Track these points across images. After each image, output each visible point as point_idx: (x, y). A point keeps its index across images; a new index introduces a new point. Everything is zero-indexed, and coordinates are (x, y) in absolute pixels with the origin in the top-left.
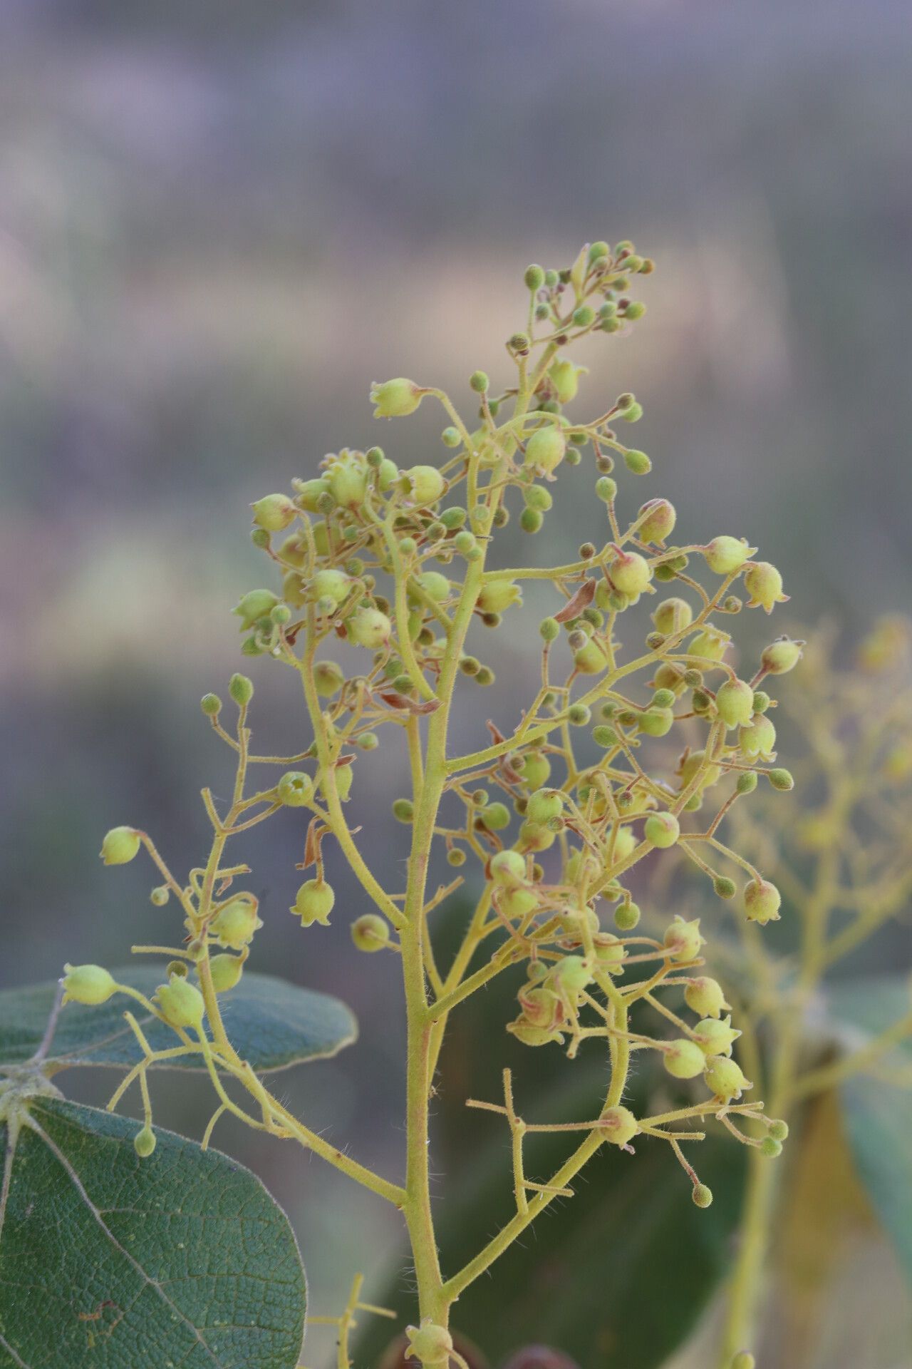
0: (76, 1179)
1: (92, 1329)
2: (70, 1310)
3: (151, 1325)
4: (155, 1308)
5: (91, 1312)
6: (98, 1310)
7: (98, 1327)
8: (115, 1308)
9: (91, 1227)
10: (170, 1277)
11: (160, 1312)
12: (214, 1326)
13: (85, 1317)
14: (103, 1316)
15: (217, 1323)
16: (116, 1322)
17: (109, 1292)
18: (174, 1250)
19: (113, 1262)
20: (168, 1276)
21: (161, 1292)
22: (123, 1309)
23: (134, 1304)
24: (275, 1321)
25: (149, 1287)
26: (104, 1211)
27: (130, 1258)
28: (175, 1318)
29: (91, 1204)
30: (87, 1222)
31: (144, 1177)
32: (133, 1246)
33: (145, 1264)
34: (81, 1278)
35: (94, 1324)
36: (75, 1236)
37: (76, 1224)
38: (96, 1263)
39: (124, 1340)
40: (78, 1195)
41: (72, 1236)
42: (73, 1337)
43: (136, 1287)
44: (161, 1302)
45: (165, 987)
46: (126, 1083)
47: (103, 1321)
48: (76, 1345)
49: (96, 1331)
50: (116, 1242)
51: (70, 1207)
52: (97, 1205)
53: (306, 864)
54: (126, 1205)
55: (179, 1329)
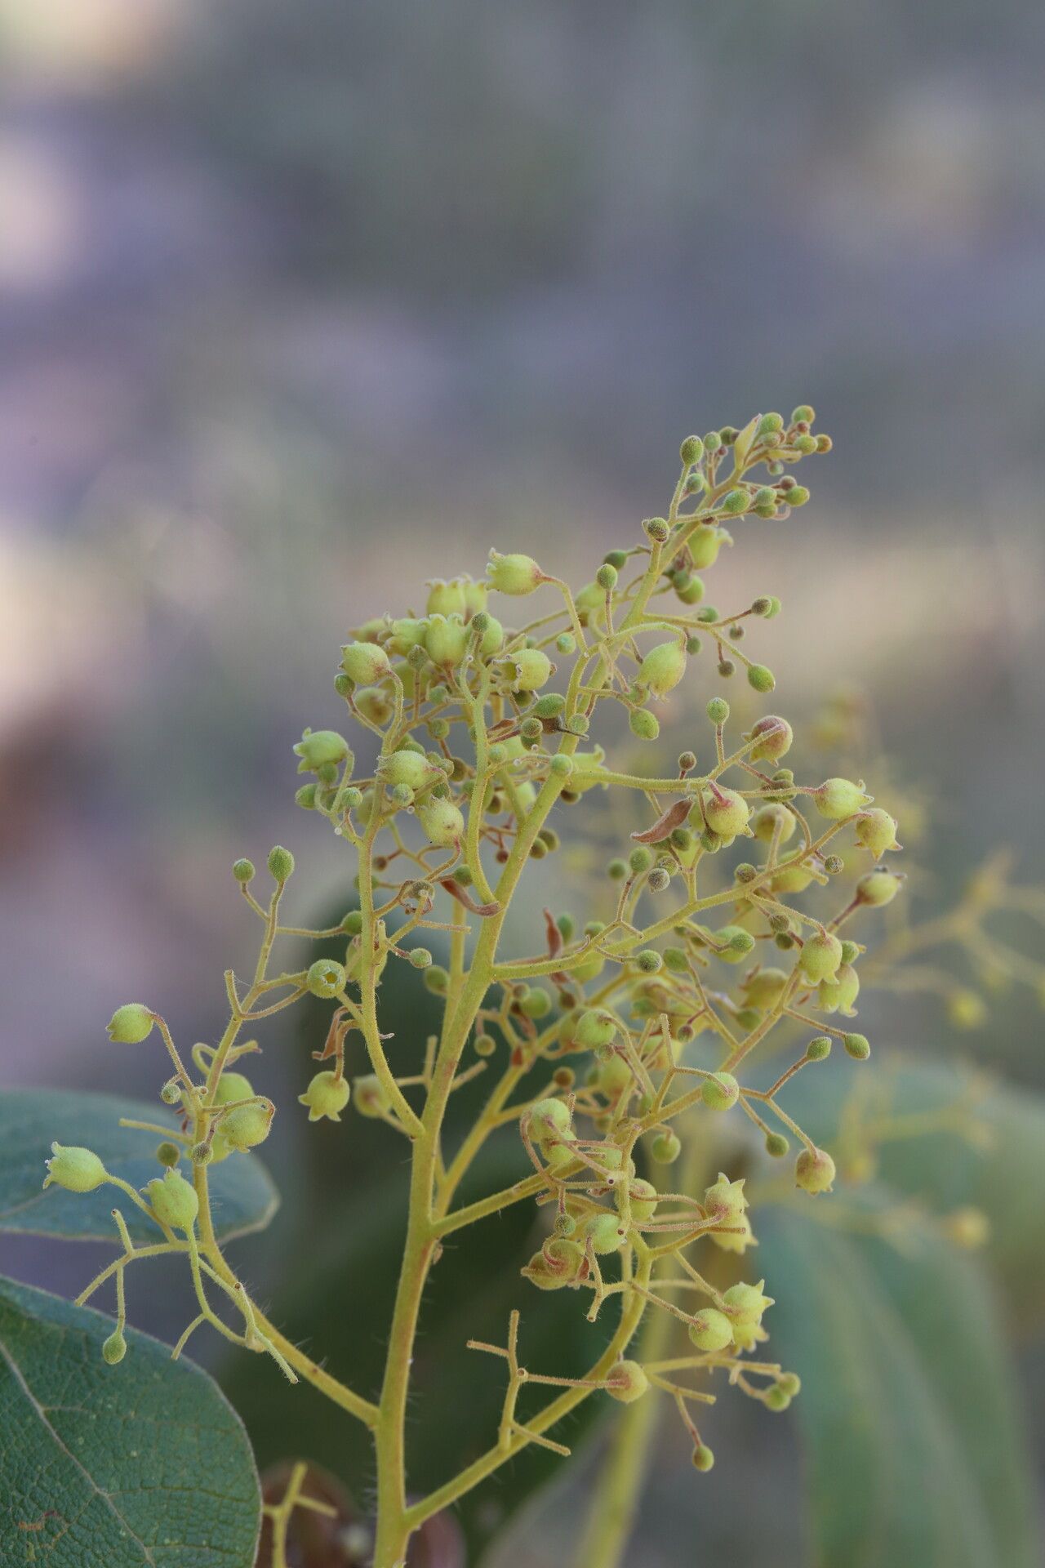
0: (15, 1369)
1: (32, 1542)
2: (9, 1519)
3: (97, 1540)
4: (103, 1522)
5: (33, 1521)
6: (40, 1520)
7: (39, 1539)
8: (59, 1519)
9: (34, 1425)
10: (121, 1489)
11: (107, 1526)
12: (163, 1545)
13: (26, 1526)
14: (46, 1527)
15: (167, 1541)
16: (59, 1535)
17: (53, 1501)
18: (126, 1458)
19: (58, 1468)
20: (118, 1487)
21: (110, 1505)
22: (68, 1521)
23: (80, 1516)
24: (227, 1542)
25: (98, 1497)
26: (49, 1408)
27: (78, 1463)
28: (124, 1534)
29: (33, 1399)
30: (30, 1419)
31: (93, 1373)
32: (81, 1451)
33: (94, 1473)
34: (22, 1481)
35: (35, 1536)
36: (15, 1433)
37: (16, 1421)
38: (40, 1467)
39: (68, 1555)
40: (18, 1387)
41: (11, 1434)
42: (11, 1547)
43: (83, 1497)
44: (110, 1516)
45: (158, 1181)
46: (100, 1279)
47: (45, 1533)
48: (14, 1557)
49: (37, 1543)
50: (62, 1445)
51: (9, 1400)
52: (40, 1401)
53: (325, 1055)
54: (74, 1404)
55: (127, 1547)
